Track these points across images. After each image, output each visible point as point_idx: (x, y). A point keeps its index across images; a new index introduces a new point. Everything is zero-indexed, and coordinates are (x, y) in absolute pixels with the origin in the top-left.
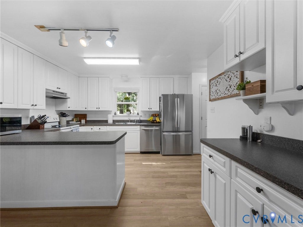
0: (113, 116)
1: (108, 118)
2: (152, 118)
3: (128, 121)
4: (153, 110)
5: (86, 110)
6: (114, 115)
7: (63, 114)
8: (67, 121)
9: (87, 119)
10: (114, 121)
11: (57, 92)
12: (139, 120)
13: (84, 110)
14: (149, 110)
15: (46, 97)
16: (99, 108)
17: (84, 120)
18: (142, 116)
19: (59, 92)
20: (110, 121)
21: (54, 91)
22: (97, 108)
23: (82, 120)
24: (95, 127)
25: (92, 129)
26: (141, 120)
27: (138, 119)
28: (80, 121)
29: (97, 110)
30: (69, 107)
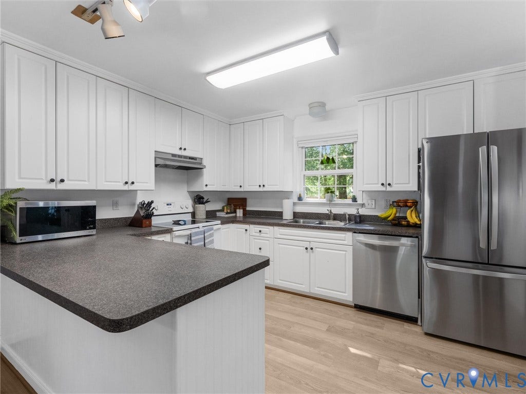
0: (294, 204)
1: (282, 207)
2: (392, 213)
3: (327, 217)
4: (395, 188)
5: (242, 189)
6: (296, 200)
7: (199, 199)
8: (206, 211)
9: (248, 209)
10: (296, 215)
11: (180, 156)
12: (355, 216)
13: (239, 189)
14: (383, 189)
15: (156, 166)
16: (264, 186)
17: (242, 210)
18: (366, 205)
19: (185, 157)
20: (288, 216)
21: (174, 155)
22: (260, 186)
23: (238, 211)
24: (252, 226)
25: (246, 230)
26: (360, 216)
27: (352, 211)
28: (235, 212)
29: (261, 189)
30: (206, 185)
